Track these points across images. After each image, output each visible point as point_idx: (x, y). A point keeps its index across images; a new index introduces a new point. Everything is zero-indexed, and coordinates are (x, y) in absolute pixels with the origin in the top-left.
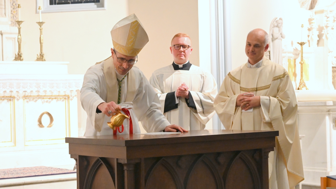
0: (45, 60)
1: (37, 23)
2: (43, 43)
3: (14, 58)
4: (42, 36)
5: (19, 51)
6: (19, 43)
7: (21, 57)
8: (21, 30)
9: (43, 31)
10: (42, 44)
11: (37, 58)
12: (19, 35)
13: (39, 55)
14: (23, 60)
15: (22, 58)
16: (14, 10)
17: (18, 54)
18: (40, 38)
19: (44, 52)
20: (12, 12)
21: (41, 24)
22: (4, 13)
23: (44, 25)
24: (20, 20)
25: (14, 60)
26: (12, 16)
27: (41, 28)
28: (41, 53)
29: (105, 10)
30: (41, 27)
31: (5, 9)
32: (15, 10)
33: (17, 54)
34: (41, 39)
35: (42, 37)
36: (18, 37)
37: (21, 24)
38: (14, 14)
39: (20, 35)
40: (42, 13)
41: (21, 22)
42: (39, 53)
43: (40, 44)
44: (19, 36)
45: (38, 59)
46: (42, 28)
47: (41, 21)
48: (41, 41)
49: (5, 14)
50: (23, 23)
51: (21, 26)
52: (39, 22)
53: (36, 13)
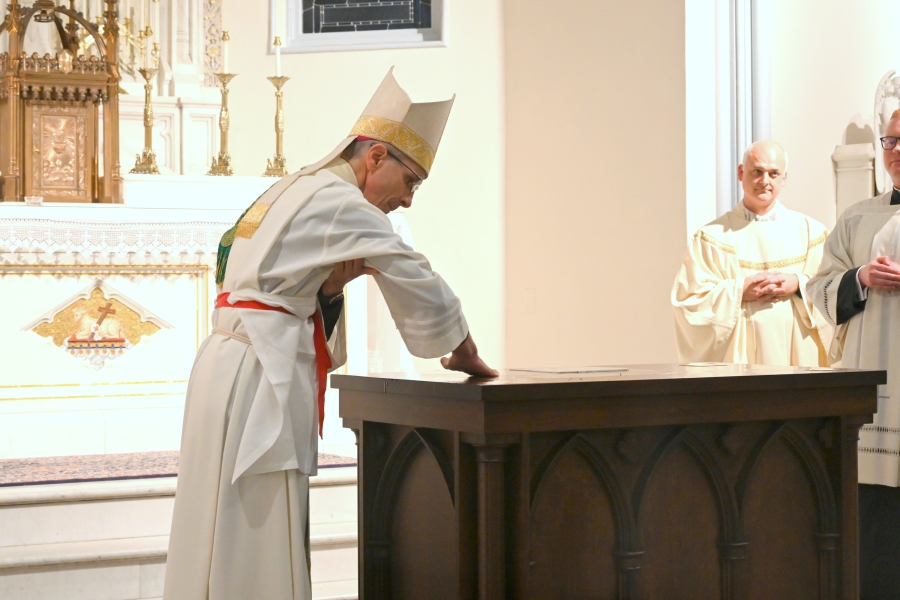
1: (268, 78)
2: (282, 131)
3: (209, 169)
4: (281, 111)
5: (223, 151)
7: (227, 164)
9: (284, 99)
10: (280, 134)
11: (268, 169)
13: (272, 161)
14: (230, 172)
15: (228, 168)
16: (212, 45)
17: (220, 158)
18: (277, 118)
19: (285, 154)
20: (209, 51)
21: (278, 81)
22: (186, 52)
23: (287, 83)
24: (226, 72)
25: (210, 172)
26: (208, 60)
27: (280, 91)
28: (278, 155)
29: (444, 46)
30: (278, 89)
31: (190, 42)
32: (216, 46)
33: (217, 158)
34: (279, 121)
35: (280, 115)
36: (221, 114)
37: (229, 81)
38: (213, 55)
39: (226, 110)
40: (282, 53)
41: (230, 76)
42: (272, 156)
43: (275, 135)
44: (224, 113)
45: (269, 172)
46: (282, 93)
47: (279, 76)
48: (280, 125)
49: (190, 55)
50: (233, 80)
51: (228, 86)
52: (275, 78)
53: (269, 52)
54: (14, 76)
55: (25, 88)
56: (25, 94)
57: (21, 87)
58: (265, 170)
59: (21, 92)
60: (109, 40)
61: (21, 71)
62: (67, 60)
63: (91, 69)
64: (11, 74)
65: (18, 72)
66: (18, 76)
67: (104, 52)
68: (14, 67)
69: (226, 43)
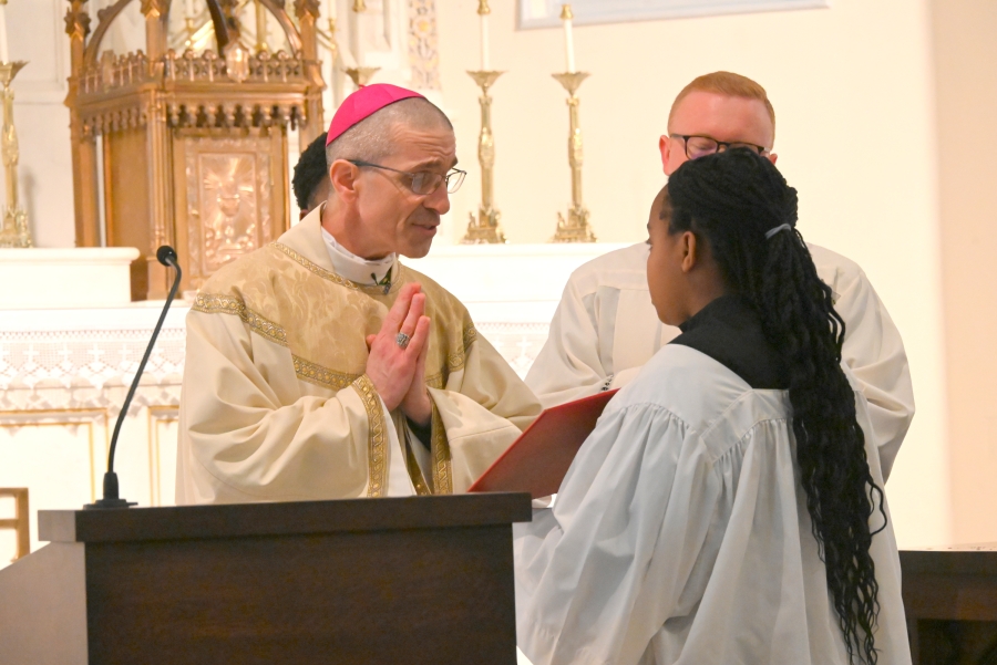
0: (593, 239)
1: (555, 76)
2: (581, 164)
3: (465, 232)
4: (577, 131)
5: (486, 202)
6: (483, 167)
7: (494, 224)
8: (494, 110)
9: (581, 111)
10: (577, 169)
11: (559, 229)
12: (482, 133)
13: (565, 215)
14: (502, 236)
15: (498, 231)
16: (420, 18)
17: (483, 214)
18: (571, 141)
19: (587, 202)
20: (415, 27)
21: (571, 80)
22: (380, 30)
23: (585, 84)
24: (488, 68)
25: (466, 238)
26: (414, 43)
27: (575, 96)
28: (577, 205)
30: (571, 93)
31: (385, 12)
32: (426, 18)
33: (476, 215)
34: (576, 148)
35: (577, 139)
36: (481, 139)
37: (492, 83)
38: (423, 35)
39: (490, 132)
41: (495, 74)
42: (565, 204)
43: (569, 171)
44: (485, 138)
45: (562, 235)
46: (577, 100)
47: (573, 70)
48: (576, 155)
49: (386, 36)
50: (499, 81)
51: (490, 92)
52: (567, 75)
53: (519, 25)
54: (157, 90)
55: (175, 108)
56: (175, 118)
57: (168, 107)
58: (553, 231)
59: (169, 116)
60: (304, 23)
61: (167, 80)
62: (239, 59)
63: (278, 73)
64: (152, 86)
65: (163, 84)
66: (163, 90)
67: (297, 43)
68: (157, 74)
69: (485, 19)
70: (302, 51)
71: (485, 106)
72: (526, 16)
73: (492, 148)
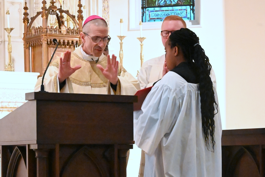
1: (138, 38)
2: (143, 59)
6: (120, 59)
8: (123, 45)
9: (144, 46)
10: (142, 60)
12: (120, 51)
18: (141, 53)
23: (145, 40)
24: (122, 35)
27: (142, 43)
29: (201, 27)
30: (141, 43)
34: (142, 55)
35: (143, 53)
36: (120, 52)
37: (123, 39)
39: (122, 51)
40: (143, 30)
41: (124, 37)
43: (140, 60)
44: (121, 52)
46: (143, 44)
47: (142, 37)
48: (142, 57)
51: (122, 41)
52: (140, 38)
53: (129, 30)
54: (45, 36)
55: (49, 40)
56: (49, 42)
57: (47, 40)
59: (47, 42)
60: (80, 22)
61: (47, 33)
62: (64, 29)
63: (73, 33)
64: (43, 34)
65: (46, 34)
66: (46, 36)
67: (78, 27)
68: (45, 32)
69: (122, 23)
70: (79, 28)
71: (121, 44)
72: (130, 28)
73: (123, 54)
